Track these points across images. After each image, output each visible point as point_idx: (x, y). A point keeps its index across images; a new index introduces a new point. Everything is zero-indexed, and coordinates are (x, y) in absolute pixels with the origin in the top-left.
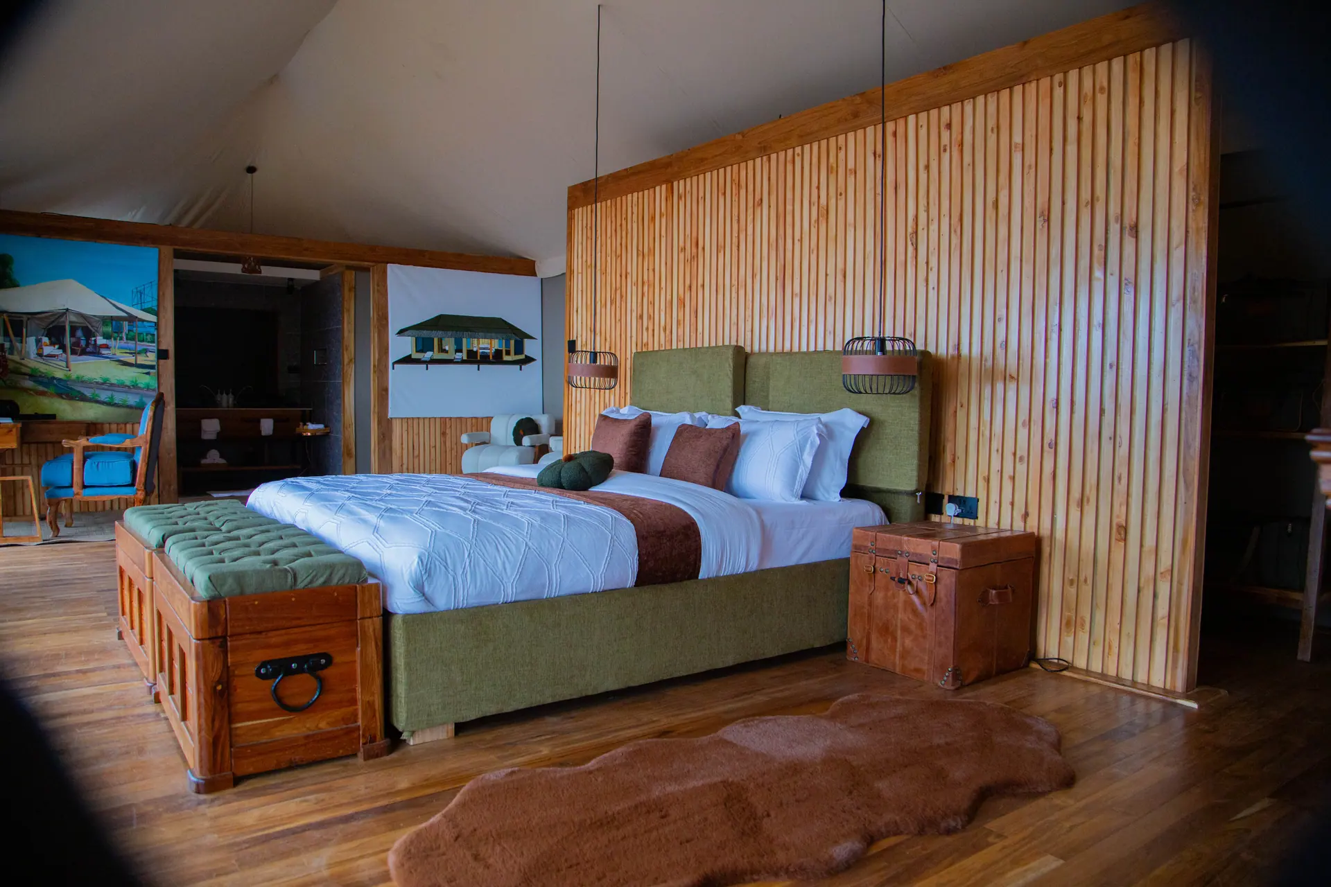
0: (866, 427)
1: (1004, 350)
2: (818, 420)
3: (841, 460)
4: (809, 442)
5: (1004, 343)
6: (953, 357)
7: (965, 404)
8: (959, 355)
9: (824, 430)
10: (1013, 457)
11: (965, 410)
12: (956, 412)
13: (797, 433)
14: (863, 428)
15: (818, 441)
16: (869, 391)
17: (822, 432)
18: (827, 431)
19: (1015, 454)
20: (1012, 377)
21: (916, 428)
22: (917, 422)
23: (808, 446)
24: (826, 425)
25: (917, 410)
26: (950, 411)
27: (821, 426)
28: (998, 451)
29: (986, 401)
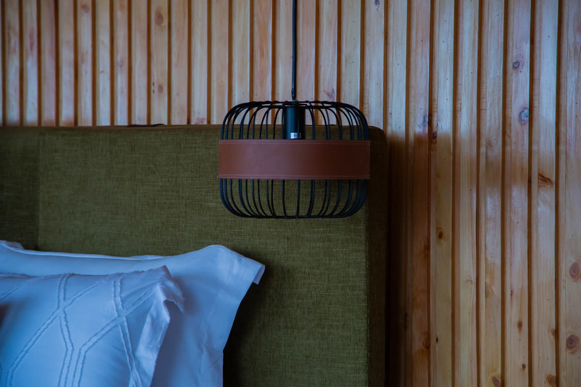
0: (257, 282)
1: (527, 127)
2: (163, 273)
3: (211, 353)
4: (148, 320)
5: (527, 111)
6: (419, 140)
7: (448, 232)
8: (432, 135)
9: (179, 293)
10: (553, 338)
11: (446, 244)
12: (427, 248)
13: (123, 301)
14: (253, 284)
15: (166, 317)
16: (279, 212)
17: (175, 297)
18: (184, 295)
19: (556, 333)
20: (544, 179)
21: (362, 283)
22: (363, 273)
23: (147, 329)
24: (178, 280)
25: (362, 247)
26: (418, 246)
27: (171, 284)
28: (520, 325)
29: (490, 225)
